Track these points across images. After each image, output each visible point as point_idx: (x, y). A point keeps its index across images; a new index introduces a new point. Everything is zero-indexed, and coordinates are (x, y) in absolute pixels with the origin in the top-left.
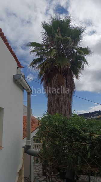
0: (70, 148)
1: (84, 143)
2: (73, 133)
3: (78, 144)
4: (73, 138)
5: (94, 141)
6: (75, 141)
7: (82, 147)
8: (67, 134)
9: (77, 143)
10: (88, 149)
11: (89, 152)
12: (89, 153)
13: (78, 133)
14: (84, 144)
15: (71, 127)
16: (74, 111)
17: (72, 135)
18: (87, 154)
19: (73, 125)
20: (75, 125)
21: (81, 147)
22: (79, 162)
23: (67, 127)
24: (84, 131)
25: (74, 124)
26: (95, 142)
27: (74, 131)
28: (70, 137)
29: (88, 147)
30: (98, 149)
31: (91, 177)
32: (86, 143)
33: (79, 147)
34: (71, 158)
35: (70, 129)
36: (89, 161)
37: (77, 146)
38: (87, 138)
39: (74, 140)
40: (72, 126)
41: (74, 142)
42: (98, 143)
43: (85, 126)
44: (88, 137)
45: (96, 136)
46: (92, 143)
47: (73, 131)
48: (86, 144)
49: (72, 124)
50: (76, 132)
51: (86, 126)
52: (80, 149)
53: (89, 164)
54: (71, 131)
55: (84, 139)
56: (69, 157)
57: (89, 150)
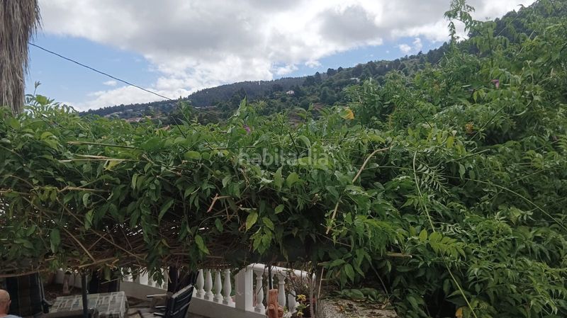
0: (20, 208)
1: (71, 186)
2: (31, 157)
3: (50, 192)
4: (31, 176)
5: (107, 176)
6: (40, 184)
7: (66, 200)
8: (7, 162)
9: (48, 188)
10: (85, 204)
11: (90, 213)
12: (89, 216)
13: (51, 157)
14: (71, 188)
15: (23, 140)
16: (37, 85)
17: (30, 165)
18: (83, 219)
19: (31, 131)
20: (41, 133)
21: (62, 201)
22: (56, 246)
23: (9, 141)
24: (74, 149)
25: (38, 130)
26: (108, 181)
27: (35, 150)
28: (21, 173)
29: (85, 197)
30: (118, 199)
31: (89, 297)
32: (80, 184)
33: (56, 201)
34: (24, 238)
35: (20, 147)
36: (89, 238)
37: (49, 200)
38: (82, 171)
39: (35, 182)
40: (31, 136)
41: (37, 188)
42: (118, 181)
43: (77, 136)
44: (87, 168)
45: (114, 162)
46: (100, 184)
47: (34, 152)
48: (78, 188)
49: (27, 130)
50: (43, 154)
51: (81, 135)
52: (56, 206)
53: (87, 249)
54: (24, 151)
55: (73, 175)
56: (19, 235)
57: (88, 205)
